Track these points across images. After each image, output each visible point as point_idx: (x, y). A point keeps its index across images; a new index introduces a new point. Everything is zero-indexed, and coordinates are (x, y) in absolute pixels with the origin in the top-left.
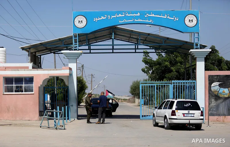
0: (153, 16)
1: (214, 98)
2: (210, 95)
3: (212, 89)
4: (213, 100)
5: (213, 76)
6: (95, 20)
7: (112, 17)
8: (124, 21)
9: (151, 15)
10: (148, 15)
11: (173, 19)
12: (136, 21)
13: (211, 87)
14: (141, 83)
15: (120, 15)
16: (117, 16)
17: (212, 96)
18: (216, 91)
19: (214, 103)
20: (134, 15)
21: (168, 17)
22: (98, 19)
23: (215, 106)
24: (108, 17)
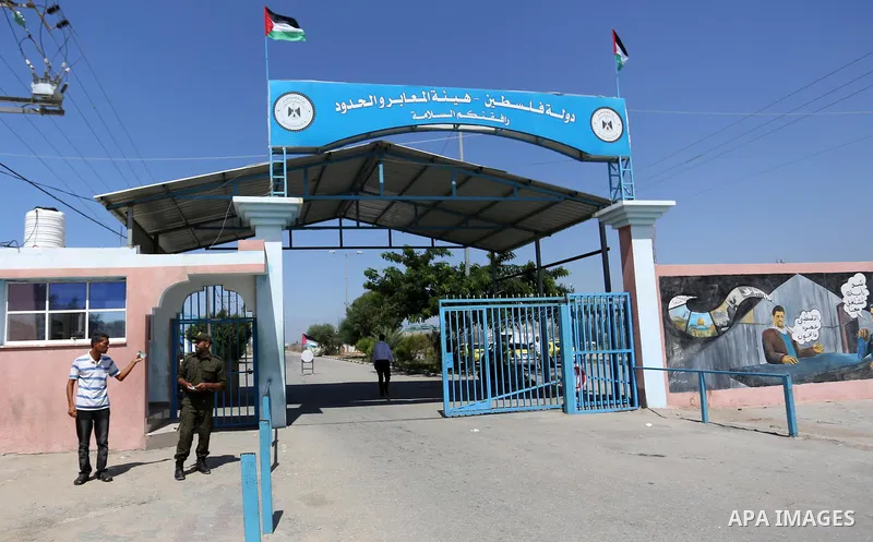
0: (508, 105)
1: (678, 340)
2: (668, 332)
3: (673, 315)
4: (677, 346)
5: (669, 278)
6: (338, 109)
7: (392, 102)
8: (426, 116)
9: (503, 104)
10: (495, 104)
11: (562, 117)
12: (461, 116)
13: (668, 310)
14: (443, 305)
15: (414, 99)
16: (407, 101)
17: (674, 335)
18: (682, 322)
19: (679, 356)
20: (453, 100)
21: (547, 112)
22: (349, 107)
23: (682, 362)
24: (378, 100)
